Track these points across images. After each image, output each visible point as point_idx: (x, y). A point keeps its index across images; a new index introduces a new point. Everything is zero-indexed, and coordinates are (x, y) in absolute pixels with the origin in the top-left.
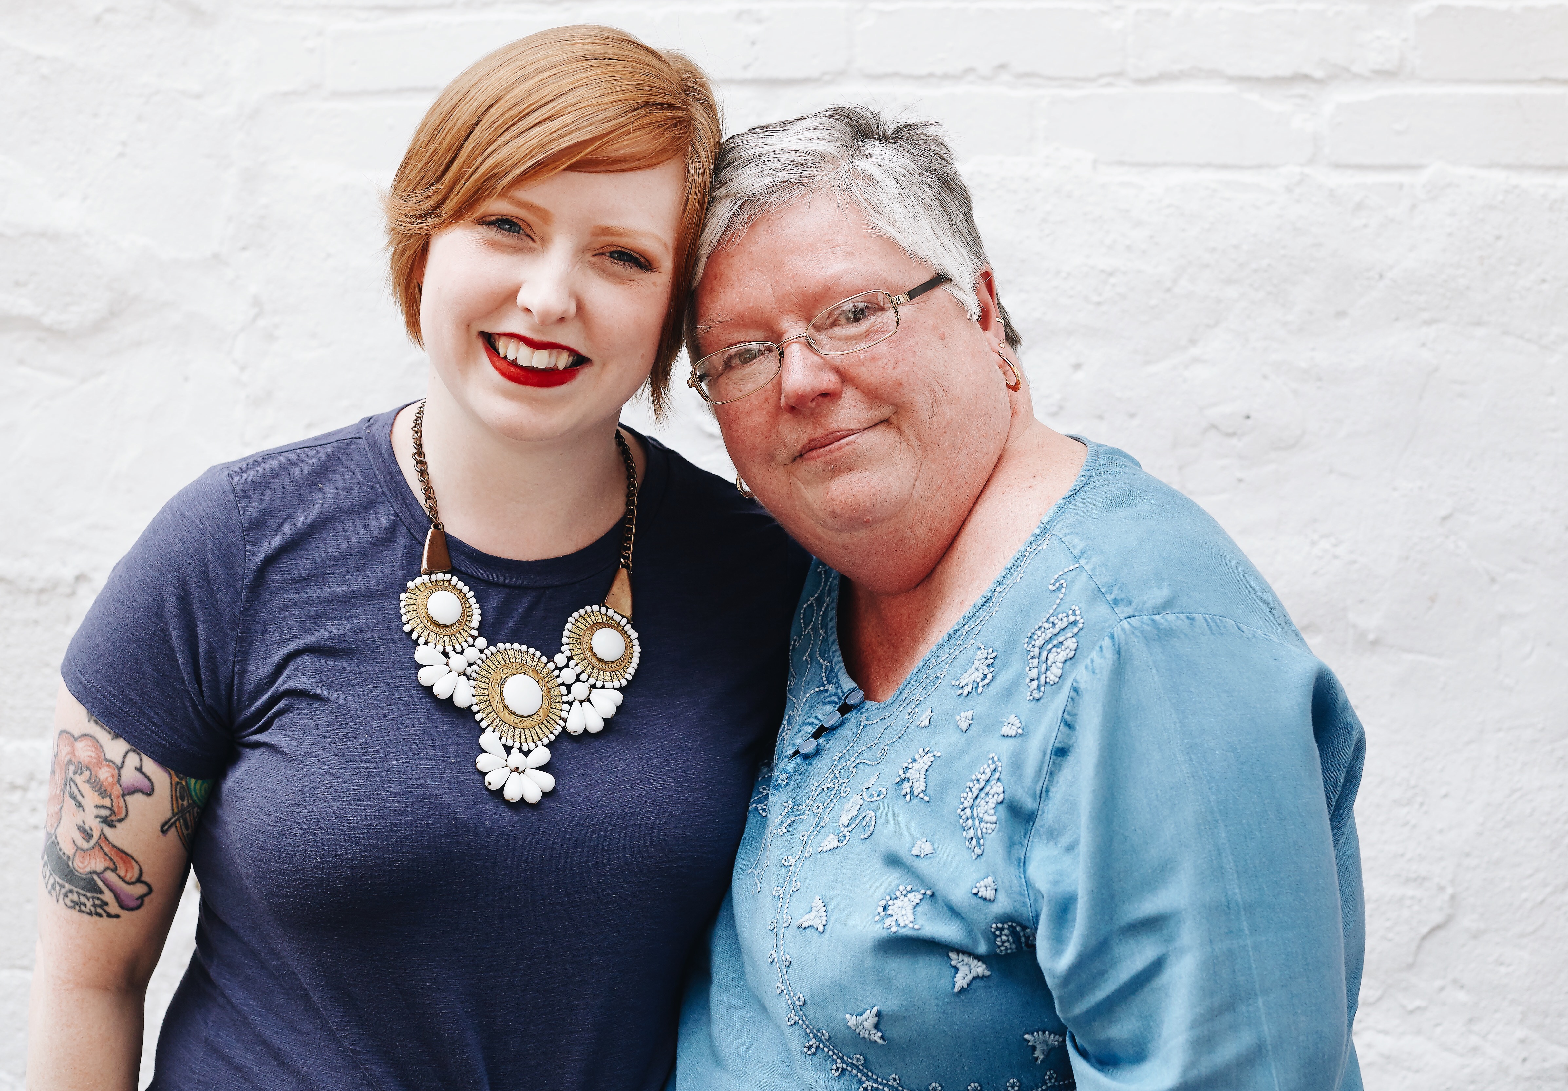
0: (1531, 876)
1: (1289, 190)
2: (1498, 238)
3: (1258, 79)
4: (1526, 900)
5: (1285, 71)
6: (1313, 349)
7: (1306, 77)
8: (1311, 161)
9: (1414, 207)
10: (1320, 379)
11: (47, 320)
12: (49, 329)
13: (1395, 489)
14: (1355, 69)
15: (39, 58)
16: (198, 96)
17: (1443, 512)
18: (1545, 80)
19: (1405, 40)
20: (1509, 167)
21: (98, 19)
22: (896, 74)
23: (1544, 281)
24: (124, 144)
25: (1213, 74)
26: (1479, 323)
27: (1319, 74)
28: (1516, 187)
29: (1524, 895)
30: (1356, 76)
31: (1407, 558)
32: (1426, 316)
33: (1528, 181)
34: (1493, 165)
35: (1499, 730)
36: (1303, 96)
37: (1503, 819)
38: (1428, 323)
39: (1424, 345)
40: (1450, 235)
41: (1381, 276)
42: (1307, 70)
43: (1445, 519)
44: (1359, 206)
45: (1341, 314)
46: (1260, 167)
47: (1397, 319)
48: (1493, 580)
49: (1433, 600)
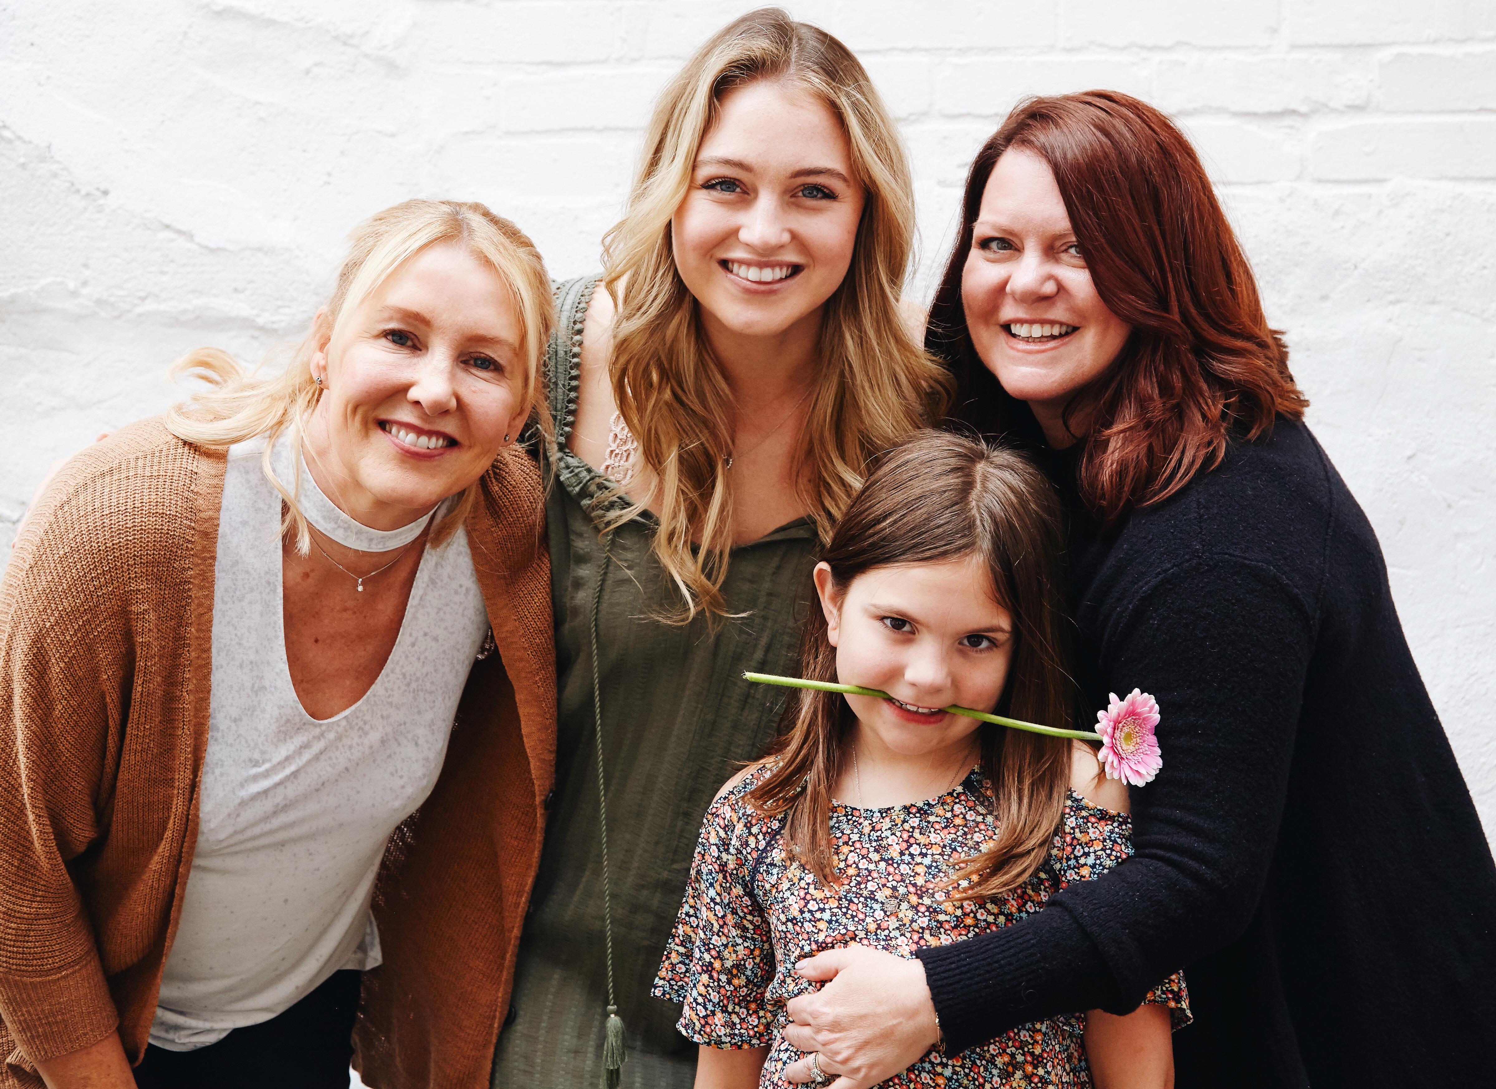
0: (1487, 744)
1: (1282, 200)
2: (1448, 235)
3: (1255, 115)
4: (1484, 763)
5: (1278, 108)
6: (1303, 326)
7: (1293, 112)
8: (1298, 178)
9: (1380, 212)
10: (1308, 349)
11: (260, 321)
12: (262, 329)
13: (1370, 435)
14: (1332, 104)
15: (257, 103)
16: (393, 135)
17: (1409, 453)
18: (1481, 110)
19: (1371, 81)
20: (1454, 179)
21: (308, 72)
22: (968, 114)
23: (1485, 268)
24: (329, 174)
25: (1221, 110)
26: (1433, 302)
27: (1303, 109)
28: (1461, 194)
29: (1483, 760)
30: (1334, 110)
31: (1381, 490)
32: (1391, 297)
33: (1470, 189)
34: (1442, 178)
35: (1458, 626)
36: (1291, 127)
37: (1463, 698)
38: (1394, 303)
39: (1390, 320)
40: (1410, 233)
41: (1356, 267)
42: (1293, 106)
43: (1410, 458)
44: (1337, 213)
45: (1324, 298)
46: (1258, 183)
47: (1368, 301)
48: (1449, 506)
49: (1402, 523)
